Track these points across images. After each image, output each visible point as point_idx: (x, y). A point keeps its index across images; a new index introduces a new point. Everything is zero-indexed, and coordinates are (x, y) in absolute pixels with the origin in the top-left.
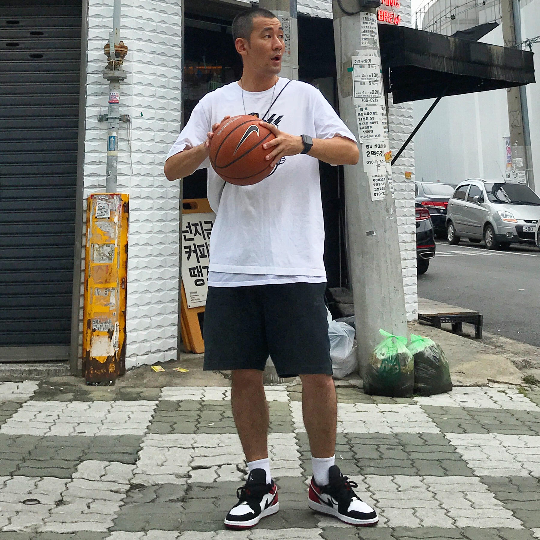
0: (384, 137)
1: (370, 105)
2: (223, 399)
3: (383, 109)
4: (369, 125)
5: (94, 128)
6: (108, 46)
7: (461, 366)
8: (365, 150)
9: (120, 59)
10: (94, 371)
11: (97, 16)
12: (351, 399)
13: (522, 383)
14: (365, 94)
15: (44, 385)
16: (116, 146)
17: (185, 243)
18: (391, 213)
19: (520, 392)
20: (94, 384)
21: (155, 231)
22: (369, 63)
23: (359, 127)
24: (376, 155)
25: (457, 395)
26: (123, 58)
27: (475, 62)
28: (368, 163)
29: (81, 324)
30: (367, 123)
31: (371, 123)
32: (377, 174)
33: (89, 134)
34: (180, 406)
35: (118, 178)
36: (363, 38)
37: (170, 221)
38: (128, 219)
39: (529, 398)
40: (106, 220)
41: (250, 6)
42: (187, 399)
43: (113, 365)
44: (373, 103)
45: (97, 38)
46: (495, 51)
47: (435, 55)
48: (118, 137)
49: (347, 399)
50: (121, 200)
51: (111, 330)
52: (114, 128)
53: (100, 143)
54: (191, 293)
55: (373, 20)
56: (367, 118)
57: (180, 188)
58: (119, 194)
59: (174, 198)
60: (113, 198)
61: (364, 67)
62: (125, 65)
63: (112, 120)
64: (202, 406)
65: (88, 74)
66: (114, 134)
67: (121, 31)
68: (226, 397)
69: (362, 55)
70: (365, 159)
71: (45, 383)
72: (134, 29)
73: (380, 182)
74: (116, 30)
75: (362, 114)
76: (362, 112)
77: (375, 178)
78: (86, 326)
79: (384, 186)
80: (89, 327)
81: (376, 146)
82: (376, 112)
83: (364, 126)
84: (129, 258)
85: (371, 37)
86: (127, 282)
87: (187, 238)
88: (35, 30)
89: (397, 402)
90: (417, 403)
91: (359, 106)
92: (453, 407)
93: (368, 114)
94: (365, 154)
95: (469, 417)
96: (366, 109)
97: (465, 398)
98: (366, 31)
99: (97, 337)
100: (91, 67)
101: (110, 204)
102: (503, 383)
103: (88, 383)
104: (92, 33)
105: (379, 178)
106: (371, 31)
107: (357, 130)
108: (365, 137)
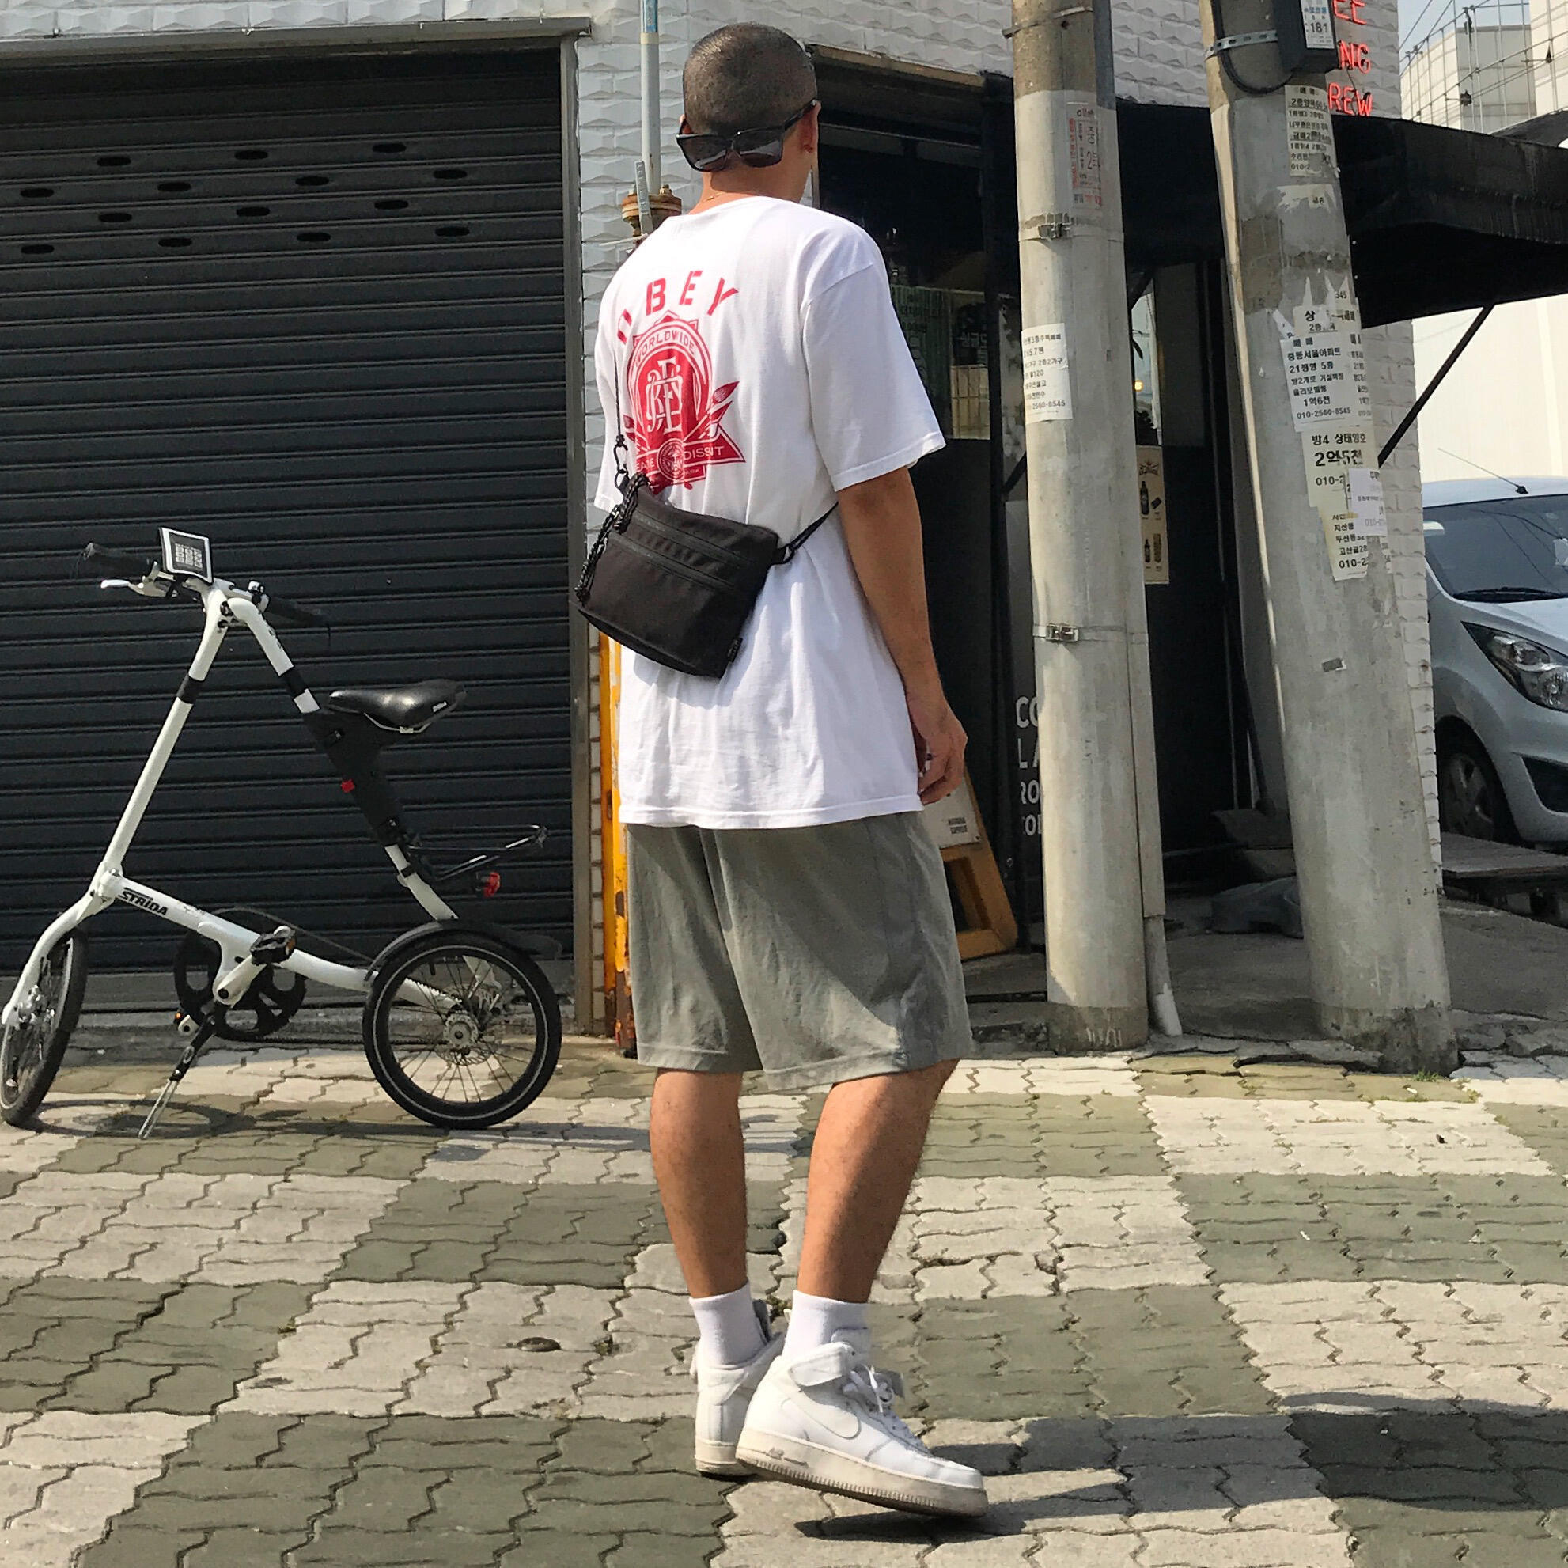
0: (1361, 413)
2: (970, 1091)
3: (1354, 341)
4: (1319, 383)
6: (632, 199)
8: (1310, 450)
11: (599, 125)
12: (1301, 1089)
18: (1386, 613)
23: (1292, 388)
24: (1341, 461)
28: (1318, 482)
29: (597, 904)
30: (1313, 378)
32: (1345, 512)
33: (594, 427)
36: (1293, 155)
45: (602, 181)
49: (1288, 1090)
55: (1318, 105)
56: (1314, 365)
65: (583, 272)
68: (976, 1084)
70: (1313, 472)
74: (650, 156)
75: (1299, 355)
76: (1297, 349)
77: (1341, 522)
78: (613, 909)
79: (1364, 543)
81: (1340, 439)
82: (1337, 350)
83: (1306, 385)
85: (1314, 151)
88: (445, 166)
90: (1478, 1099)
91: (1290, 335)
93: (1316, 355)
94: (1310, 460)
96: (1310, 341)
98: (1303, 135)
100: (592, 254)
103: (623, 1051)
104: (590, 169)
106: (1314, 134)
107: (1288, 398)
108: (1309, 414)
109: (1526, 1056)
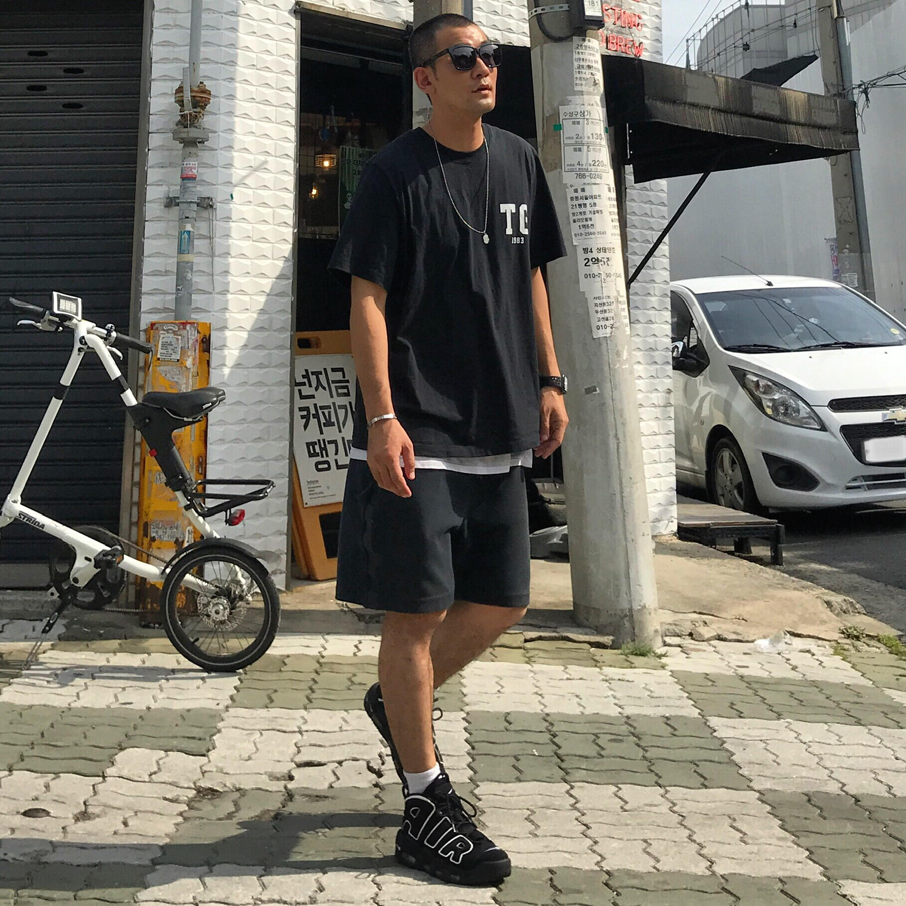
0: (612, 234)
1: (589, 184)
2: (355, 654)
3: (610, 190)
4: (588, 216)
5: (158, 219)
6: (180, 90)
7: (741, 608)
8: (581, 256)
9: (198, 110)
10: (152, 605)
11: (165, 44)
12: (559, 659)
13: (841, 638)
14: (580, 167)
15: (75, 626)
16: (191, 247)
17: (299, 403)
18: (625, 358)
19: (836, 653)
20: (152, 625)
21: (251, 382)
22: (588, 117)
23: (572, 218)
24: (600, 263)
25: (731, 655)
26: (203, 108)
27: (757, 117)
28: (586, 276)
29: (134, 529)
30: (585, 213)
31: (590, 212)
32: (601, 295)
33: (150, 229)
34: (285, 664)
35: (193, 297)
36: (577, 78)
37: (275, 367)
38: (208, 362)
39: (849, 662)
40: (174, 364)
41: (404, 28)
42: (297, 653)
43: (183, 597)
44: (593, 181)
45: (164, 78)
46: (793, 99)
47: (693, 105)
48: (194, 232)
49: (553, 659)
50: (198, 332)
51: (180, 540)
52: (188, 218)
53: (165, 241)
54: (308, 482)
55: (593, 48)
56: (585, 205)
57: (292, 314)
58: (194, 323)
59: (281, 330)
60: (185, 328)
61: (578, 123)
62: (207, 120)
63: (185, 205)
64: (321, 664)
65: (149, 133)
66: (189, 227)
67: (202, 66)
68: (359, 650)
69: (575, 104)
70: (583, 270)
71: (76, 623)
72: (222, 63)
73: (605, 308)
74: (193, 64)
75: (577, 198)
76: (576, 195)
77: (598, 302)
78: (142, 532)
79: (612, 315)
80: (146, 534)
81: (599, 250)
82: (599, 196)
83: (580, 217)
84: (211, 425)
85: (590, 75)
86: (206, 464)
87: (303, 394)
88: (71, 66)
89: (633, 665)
90: (666, 668)
91: (571, 186)
92: (725, 675)
93: (586, 199)
94: (581, 262)
95: (750, 692)
96: (583, 190)
97: (746, 661)
98: (583, 66)
99: (158, 551)
100: (155, 122)
101: (180, 337)
102: (809, 636)
103: (143, 623)
104: (157, 70)
105: (605, 301)
106: (589, 67)
107: (569, 223)
108: (581, 234)
109: (703, 641)
